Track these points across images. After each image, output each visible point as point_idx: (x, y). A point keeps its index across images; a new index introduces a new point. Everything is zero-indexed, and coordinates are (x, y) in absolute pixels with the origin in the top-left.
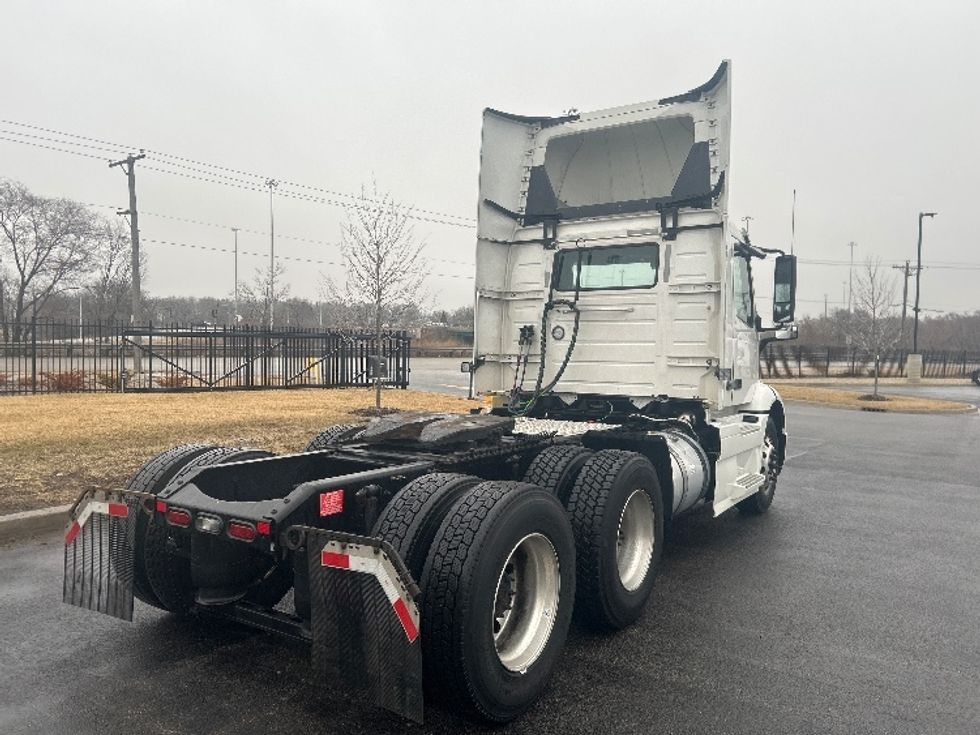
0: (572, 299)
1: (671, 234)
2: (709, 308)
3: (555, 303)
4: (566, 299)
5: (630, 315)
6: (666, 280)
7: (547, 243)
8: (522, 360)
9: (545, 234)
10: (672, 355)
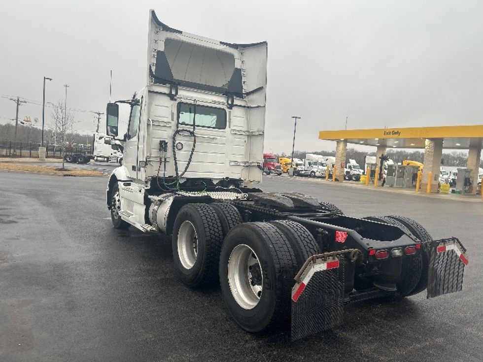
0: (192, 130)
1: (231, 106)
2: (245, 142)
3: (180, 131)
4: (188, 129)
5: (215, 141)
6: (230, 127)
7: (172, 97)
8: (163, 160)
9: (171, 92)
10: (231, 160)
